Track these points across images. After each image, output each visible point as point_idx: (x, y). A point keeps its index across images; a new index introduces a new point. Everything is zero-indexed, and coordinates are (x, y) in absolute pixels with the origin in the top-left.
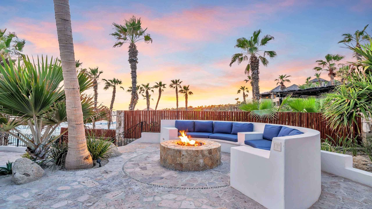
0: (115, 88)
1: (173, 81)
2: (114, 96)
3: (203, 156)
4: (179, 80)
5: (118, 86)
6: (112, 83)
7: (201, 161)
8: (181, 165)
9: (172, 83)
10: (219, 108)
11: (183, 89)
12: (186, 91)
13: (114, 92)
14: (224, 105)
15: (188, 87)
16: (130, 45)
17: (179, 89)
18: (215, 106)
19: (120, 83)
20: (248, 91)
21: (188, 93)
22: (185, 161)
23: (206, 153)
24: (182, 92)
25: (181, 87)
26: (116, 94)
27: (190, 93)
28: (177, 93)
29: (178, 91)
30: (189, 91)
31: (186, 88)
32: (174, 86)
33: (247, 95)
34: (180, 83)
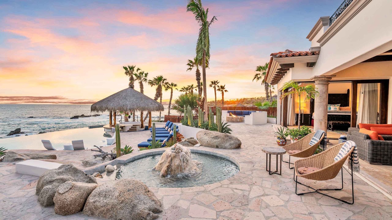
0: (172, 90)
1: (212, 82)
2: (172, 95)
3: (239, 119)
4: (217, 81)
5: (174, 88)
6: (170, 85)
7: (238, 120)
8: (233, 121)
9: (211, 83)
10: (251, 101)
11: (220, 88)
12: (222, 90)
13: (172, 92)
14: (256, 98)
15: (224, 86)
16: (196, 70)
17: (217, 88)
18: (247, 99)
19: (175, 85)
20: (274, 88)
21: (224, 91)
22: (234, 120)
23: (240, 118)
24: (219, 91)
25: (219, 87)
26: (173, 94)
27: (226, 91)
28: (215, 91)
29: (216, 90)
30: (225, 89)
31: (222, 87)
32: (213, 86)
33: (273, 92)
34: (218, 83)
